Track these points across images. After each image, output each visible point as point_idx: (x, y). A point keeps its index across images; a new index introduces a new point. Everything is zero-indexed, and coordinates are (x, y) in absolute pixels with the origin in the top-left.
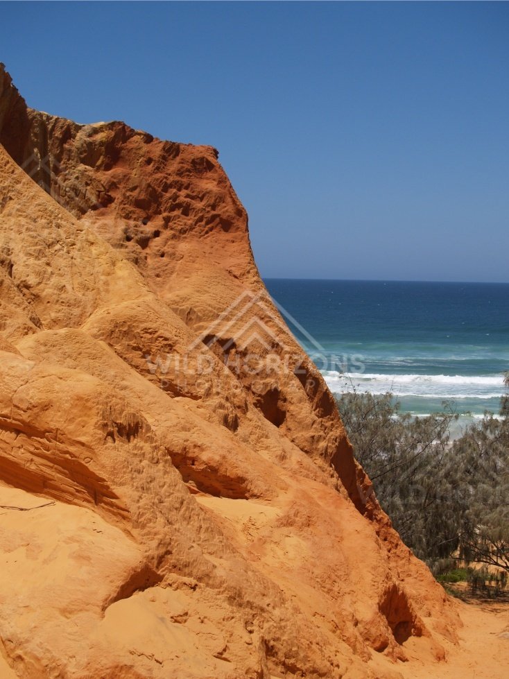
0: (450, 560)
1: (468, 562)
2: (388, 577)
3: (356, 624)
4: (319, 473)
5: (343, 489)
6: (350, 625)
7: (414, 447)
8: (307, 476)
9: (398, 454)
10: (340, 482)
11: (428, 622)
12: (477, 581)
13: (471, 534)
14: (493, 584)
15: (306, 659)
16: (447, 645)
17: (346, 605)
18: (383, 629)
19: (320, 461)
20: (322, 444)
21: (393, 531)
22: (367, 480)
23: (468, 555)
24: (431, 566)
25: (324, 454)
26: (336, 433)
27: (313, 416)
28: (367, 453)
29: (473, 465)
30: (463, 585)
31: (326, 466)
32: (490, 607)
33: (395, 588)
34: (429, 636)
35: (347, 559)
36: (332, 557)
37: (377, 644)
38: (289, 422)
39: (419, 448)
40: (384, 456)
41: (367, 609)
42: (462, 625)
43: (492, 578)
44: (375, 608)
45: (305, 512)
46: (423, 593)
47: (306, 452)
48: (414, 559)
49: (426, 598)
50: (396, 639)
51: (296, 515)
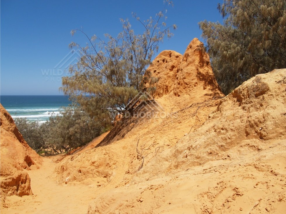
0: (40, 149)
1: (44, 149)
2: (26, 154)
3: (19, 164)
4: (10, 135)
5: (16, 137)
6: (18, 164)
7: (31, 128)
8: (7, 136)
9: (28, 130)
10: (15, 136)
11: (35, 162)
12: (46, 153)
13: (44, 144)
14: (49, 153)
15: (5, 172)
16: (40, 166)
17: (17, 161)
18: (25, 164)
19: (10, 132)
20: (11, 129)
21: (27, 145)
22: (21, 135)
23: (44, 148)
24: (36, 151)
25: (11, 131)
26: (14, 126)
27: (8, 123)
28: (21, 130)
29: (44, 131)
30: (43, 154)
31: (12, 133)
32: (49, 157)
33: (28, 156)
34: (36, 164)
35: (17, 151)
36: (13, 151)
37: (24, 167)
38: (3, 125)
39: (33, 128)
40: (25, 130)
41: (22, 161)
42: (43, 161)
43: (49, 152)
44: (24, 160)
45: (7, 143)
46: (34, 156)
47: (7, 131)
48: (32, 150)
49: (35, 157)
50: (29, 166)
51: (5, 144)
